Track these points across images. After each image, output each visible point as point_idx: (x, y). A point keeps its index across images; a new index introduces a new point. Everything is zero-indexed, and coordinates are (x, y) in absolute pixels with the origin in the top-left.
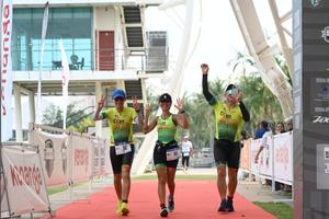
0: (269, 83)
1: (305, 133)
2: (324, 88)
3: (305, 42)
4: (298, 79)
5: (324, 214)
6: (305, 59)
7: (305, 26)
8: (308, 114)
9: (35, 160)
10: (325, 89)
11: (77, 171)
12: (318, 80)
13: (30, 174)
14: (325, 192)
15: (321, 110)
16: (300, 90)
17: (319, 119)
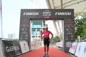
1: (65, 41)
2: (67, 36)
3: (64, 31)
5: (67, 50)
6: (64, 32)
7: (64, 29)
9: (34, 44)
14: (67, 47)
17: (66, 39)
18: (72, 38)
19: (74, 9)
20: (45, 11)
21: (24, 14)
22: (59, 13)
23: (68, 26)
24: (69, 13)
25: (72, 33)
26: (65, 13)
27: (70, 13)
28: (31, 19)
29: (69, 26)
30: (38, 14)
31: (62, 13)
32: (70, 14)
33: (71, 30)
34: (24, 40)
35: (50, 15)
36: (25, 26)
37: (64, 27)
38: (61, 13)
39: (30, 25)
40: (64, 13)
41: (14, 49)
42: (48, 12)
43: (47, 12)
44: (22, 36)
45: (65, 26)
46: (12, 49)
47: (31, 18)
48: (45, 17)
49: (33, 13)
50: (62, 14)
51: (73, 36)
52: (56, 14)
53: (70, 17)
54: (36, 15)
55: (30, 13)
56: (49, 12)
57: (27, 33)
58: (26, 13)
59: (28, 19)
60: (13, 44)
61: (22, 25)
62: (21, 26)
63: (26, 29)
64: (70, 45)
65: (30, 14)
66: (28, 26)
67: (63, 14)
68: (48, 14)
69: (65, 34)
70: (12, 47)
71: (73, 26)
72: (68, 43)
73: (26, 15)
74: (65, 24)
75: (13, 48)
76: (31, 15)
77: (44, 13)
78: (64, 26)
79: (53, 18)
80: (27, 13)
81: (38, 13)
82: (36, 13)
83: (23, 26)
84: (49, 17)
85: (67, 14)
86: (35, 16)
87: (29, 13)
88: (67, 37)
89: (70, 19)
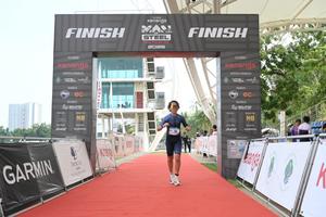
1: (222, 135)
2: (230, 116)
3: (222, 97)
4: (219, 112)
5: (230, 169)
6: (222, 104)
7: (222, 91)
8: (223, 127)
9: (110, 146)
11: (127, 150)
12: (227, 113)
13: (108, 152)
14: (231, 159)
15: (229, 125)
18: (251, 122)
19: (257, 16)
20: (149, 24)
21: (68, 36)
22: (202, 29)
23: (235, 80)
24: (239, 30)
25: (250, 107)
26: (226, 30)
27: (245, 30)
28: (95, 55)
29: (240, 80)
30: (121, 35)
31: (215, 29)
32: (244, 35)
33: (245, 94)
34: (70, 133)
35: (169, 37)
36: (72, 80)
37: (223, 84)
38: (208, 30)
39: (91, 78)
40: (221, 29)
41: (33, 172)
42: (160, 25)
43: (156, 28)
44: (62, 120)
45: (226, 80)
46: (27, 172)
47: (94, 50)
48: (150, 47)
49: (103, 31)
50: (213, 36)
51: (252, 118)
52: (191, 35)
53: (244, 46)
54: (114, 36)
55: (92, 30)
56: (166, 25)
57: (80, 107)
58: (76, 31)
59: (83, 52)
60: (28, 154)
61: (63, 77)
62: (58, 80)
63: (76, 94)
64: (242, 150)
65: (90, 36)
66: (86, 80)
67: (219, 36)
68: (160, 33)
69: (223, 111)
70: (25, 165)
71: (254, 80)
72: (233, 142)
73: (78, 36)
74: (224, 72)
75: (29, 168)
76: (96, 36)
77: (145, 29)
78: (222, 78)
79: (178, 49)
80: (80, 30)
81: (123, 30)
82: (116, 29)
83: (67, 80)
84: (163, 47)
85: (231, 35)
86: (111, 40)
87: (86, 30)
88: (233, 120)
89: (243, 55)
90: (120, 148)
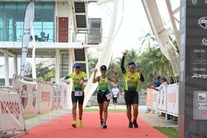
0: (165, 52)
1: (187, 84)
3: (188, 27)
4: (183, 50)
5: (197, 135)
6: (187, 37)
7: (188, 17)
8: (188, 72)
10: (200, 57)
11: (42, 105)
12: (195, 51)
14: (198, 121)
15: (197, 69)
16: (184, 57)
72: (203, 94)
88: (201, 61)
90: (30, 102)
